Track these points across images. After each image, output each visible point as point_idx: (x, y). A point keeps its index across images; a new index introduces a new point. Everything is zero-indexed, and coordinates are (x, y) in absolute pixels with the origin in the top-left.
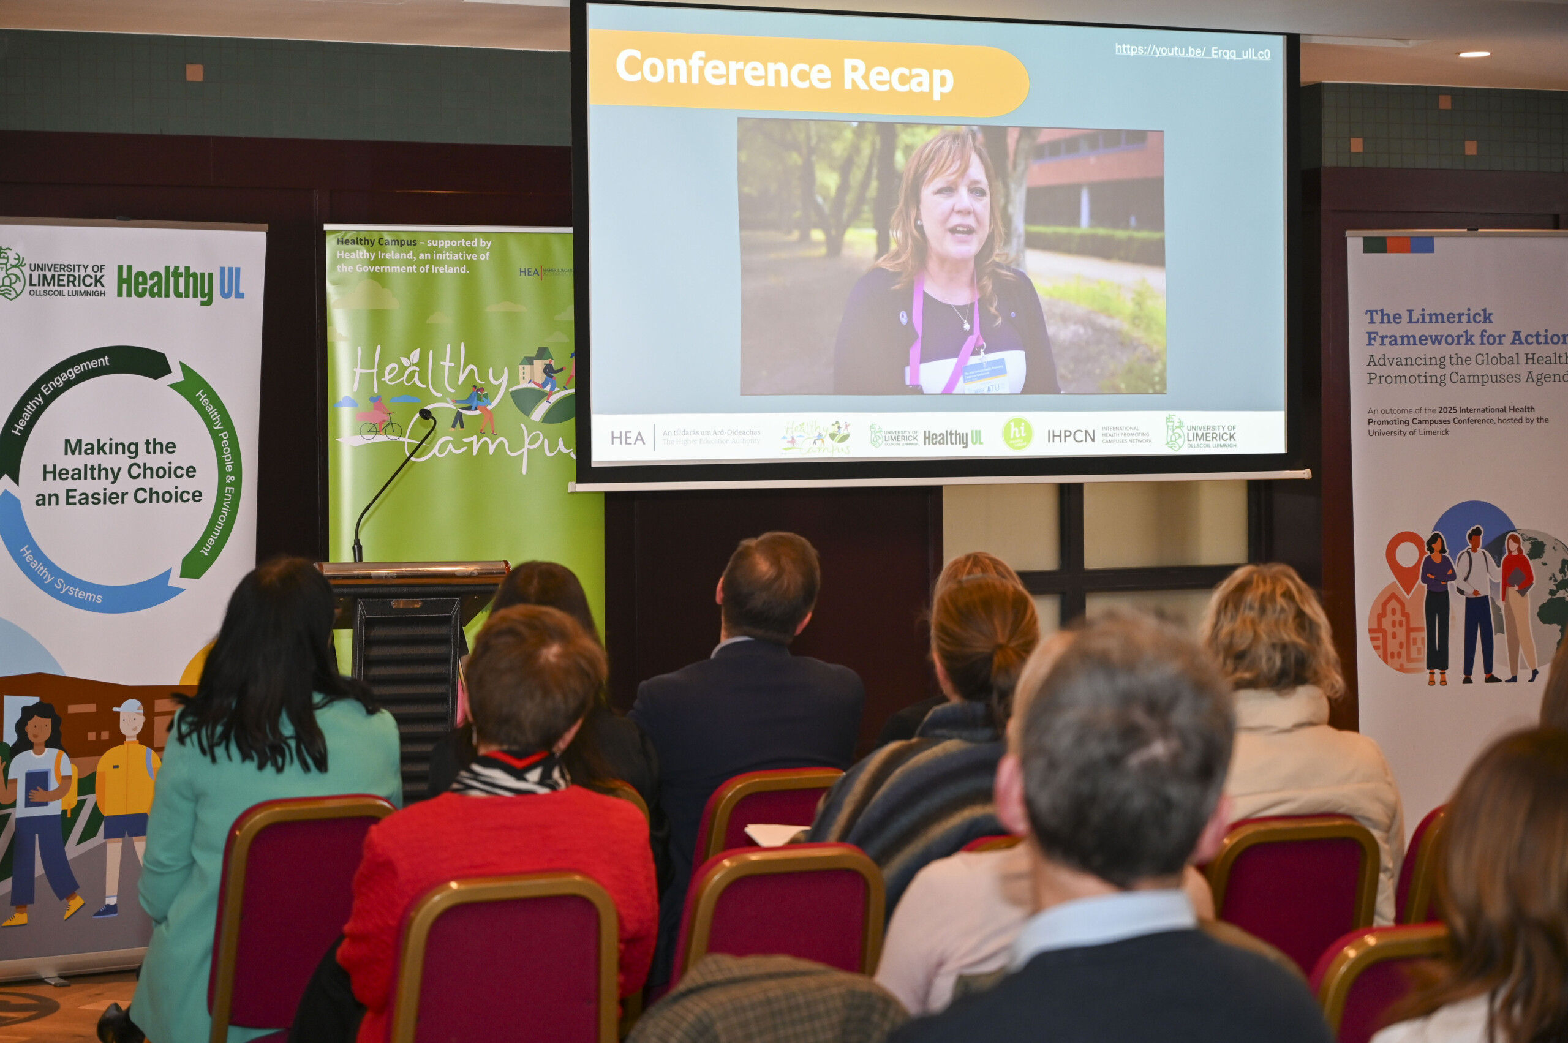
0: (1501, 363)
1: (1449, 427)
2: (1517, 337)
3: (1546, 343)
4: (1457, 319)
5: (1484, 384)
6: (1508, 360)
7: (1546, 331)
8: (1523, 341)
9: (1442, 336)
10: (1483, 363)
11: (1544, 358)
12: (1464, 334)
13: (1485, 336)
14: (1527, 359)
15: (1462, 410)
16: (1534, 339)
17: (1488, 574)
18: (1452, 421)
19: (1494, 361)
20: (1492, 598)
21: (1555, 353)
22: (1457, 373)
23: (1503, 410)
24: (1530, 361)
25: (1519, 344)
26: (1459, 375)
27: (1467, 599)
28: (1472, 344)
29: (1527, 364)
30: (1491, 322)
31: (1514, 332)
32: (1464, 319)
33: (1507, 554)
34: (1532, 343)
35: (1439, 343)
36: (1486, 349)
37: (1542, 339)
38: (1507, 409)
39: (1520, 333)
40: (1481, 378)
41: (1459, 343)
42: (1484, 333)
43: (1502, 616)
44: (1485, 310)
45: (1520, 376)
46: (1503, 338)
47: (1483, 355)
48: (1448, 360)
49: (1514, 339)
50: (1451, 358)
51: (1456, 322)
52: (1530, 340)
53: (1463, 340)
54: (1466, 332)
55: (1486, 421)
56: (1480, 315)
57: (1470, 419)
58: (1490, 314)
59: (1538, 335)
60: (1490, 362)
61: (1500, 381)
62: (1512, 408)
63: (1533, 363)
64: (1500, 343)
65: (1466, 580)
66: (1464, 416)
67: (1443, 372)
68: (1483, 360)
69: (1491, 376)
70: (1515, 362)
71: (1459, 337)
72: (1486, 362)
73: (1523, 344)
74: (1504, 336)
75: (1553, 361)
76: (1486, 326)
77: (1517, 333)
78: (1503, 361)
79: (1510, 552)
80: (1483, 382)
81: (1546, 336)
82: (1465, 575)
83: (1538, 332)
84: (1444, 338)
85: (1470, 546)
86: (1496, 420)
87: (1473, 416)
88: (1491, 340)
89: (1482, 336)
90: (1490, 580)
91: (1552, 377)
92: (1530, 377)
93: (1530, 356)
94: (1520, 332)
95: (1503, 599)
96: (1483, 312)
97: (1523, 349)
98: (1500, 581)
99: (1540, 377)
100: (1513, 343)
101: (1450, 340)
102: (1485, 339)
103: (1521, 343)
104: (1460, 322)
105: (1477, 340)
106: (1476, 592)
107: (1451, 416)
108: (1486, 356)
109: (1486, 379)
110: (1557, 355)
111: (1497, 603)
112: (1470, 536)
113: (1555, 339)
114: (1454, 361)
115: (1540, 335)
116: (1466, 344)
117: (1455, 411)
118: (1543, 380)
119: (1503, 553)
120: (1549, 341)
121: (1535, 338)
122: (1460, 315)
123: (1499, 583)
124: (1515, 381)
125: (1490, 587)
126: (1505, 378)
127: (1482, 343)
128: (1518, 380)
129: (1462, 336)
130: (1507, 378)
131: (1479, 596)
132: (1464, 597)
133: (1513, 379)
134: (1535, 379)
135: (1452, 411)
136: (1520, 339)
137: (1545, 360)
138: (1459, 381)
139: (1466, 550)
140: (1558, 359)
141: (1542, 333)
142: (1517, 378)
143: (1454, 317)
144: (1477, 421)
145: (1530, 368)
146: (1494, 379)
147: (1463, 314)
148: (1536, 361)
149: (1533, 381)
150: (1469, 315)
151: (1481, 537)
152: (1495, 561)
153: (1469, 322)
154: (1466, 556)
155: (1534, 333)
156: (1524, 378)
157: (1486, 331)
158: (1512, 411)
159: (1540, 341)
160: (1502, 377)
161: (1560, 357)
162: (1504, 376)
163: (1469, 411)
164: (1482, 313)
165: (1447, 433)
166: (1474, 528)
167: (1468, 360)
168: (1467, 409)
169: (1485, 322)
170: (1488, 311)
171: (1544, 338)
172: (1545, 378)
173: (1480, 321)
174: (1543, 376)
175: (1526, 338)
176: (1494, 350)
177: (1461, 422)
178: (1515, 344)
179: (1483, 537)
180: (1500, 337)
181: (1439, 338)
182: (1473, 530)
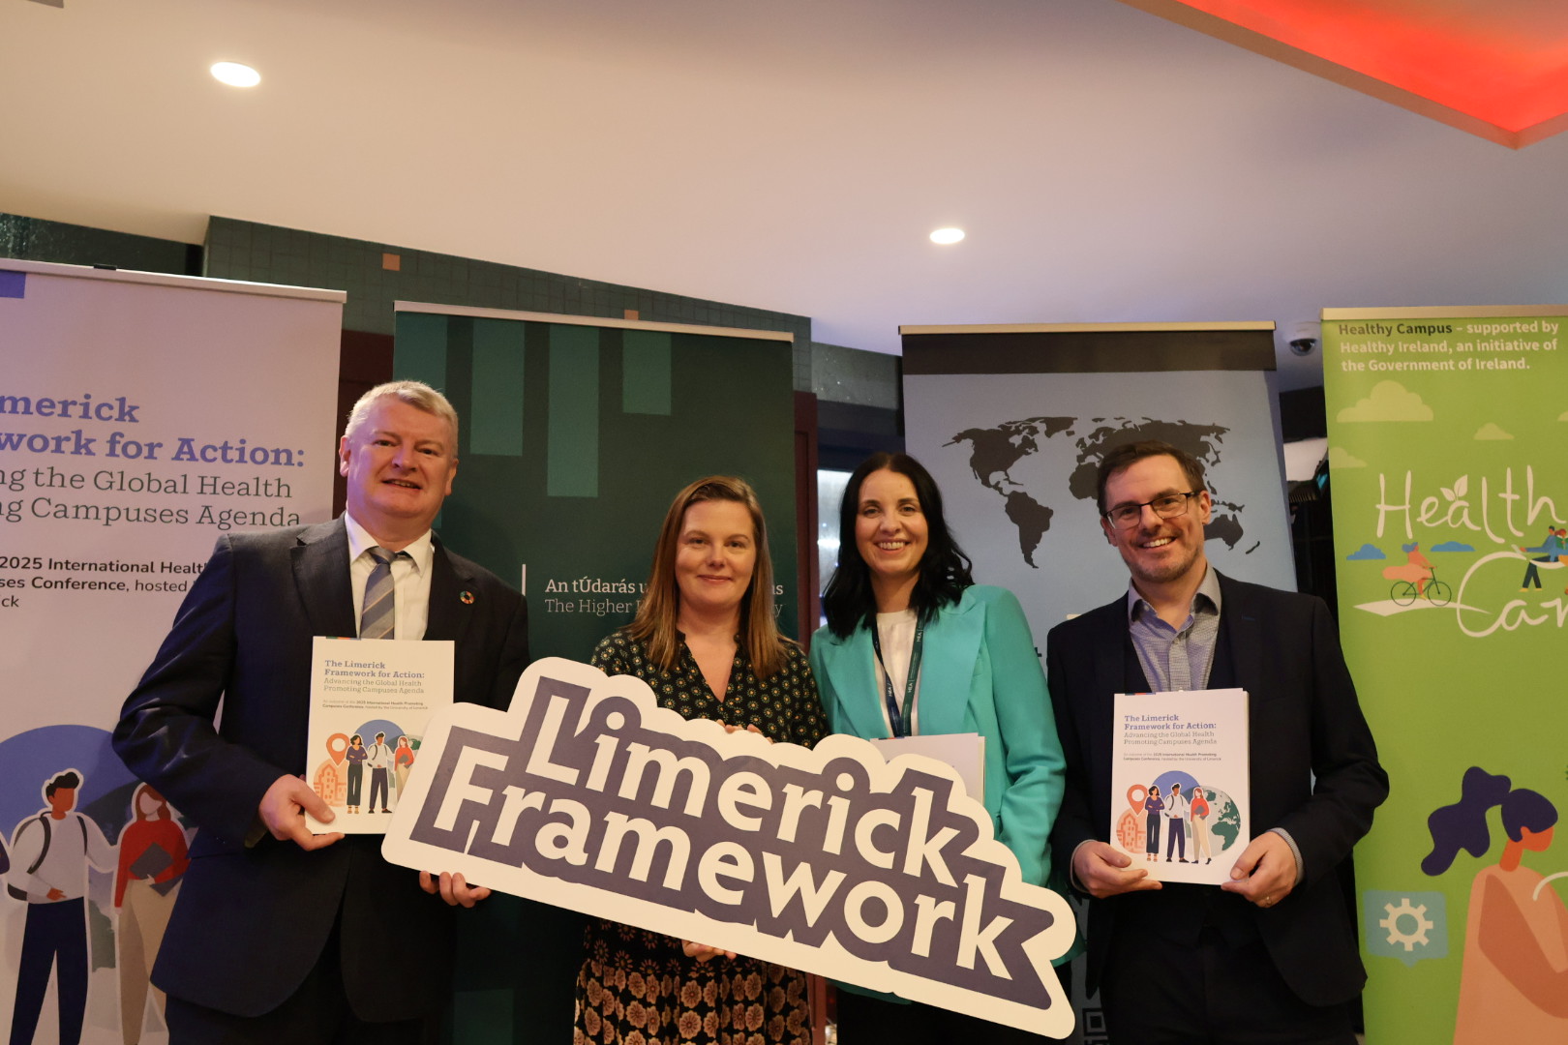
0: (149, 489)
1: (22, 594)
2: (186, 449)
3: (241, 460)
4: (59, 409)
5: (110, 522)
6: (164, 485)
7: (243, 441)
8: (198, 455)
9: (21, 437)
10: (111, 486)
11: (236, 485)
12: (73, 437)
13: (119, 442)
14: (203, 485)
15: (52, 565)
16: (219, 454)
17: (86, 858)
18: (28, 583)
19: (136, 485)
20: (91, 903)
21: (258, 479)
22: (49, 501)
23: (149, 568)
24: (208, 489)
25: (188, 460)
26: (54, 503)
27: (31, 906)
28: (89, 452)
29: (202, 492)
30: (133, 420)
31: (180, 439)
32: (76, 411)
33: (134, 820)
34: (215, 459)
35: (15, 447)
36: (120, 463)
37: (233, 454)
38: (157, 567)
39: (192, 443)
40: (103, 514)
41: (58, 449)
42: (118, 438)
43: (112, 936)
44: (122, 401)
45: (186, 512)
46: (156, 450)
47: (111, 474)
48: (29, 478)
49: (180, 451)
50: (37, 473)
51: (55, 416)
52: (210, 454)
53: (68, 446)
54: (78, 433)
55: (108, 586)
56: (111, 407)
57: (72, 581)
58: (133, 408)
59: (225, 448)
60: (126, 486)
61: (145, 519)
62: (167, 564)
63: (214, 493)
64: (151, 456)
65: (31, 871)
66: (61, 575)
67: (16, 496)
68: (111, 483)
69: (128, 509)
70: (180, 488)
71: (59, 440)
72: (116, 485)
73: (197, 460)
74: (160, 445)
75: (252, 490)
76: (124, 427)
77: (186, 442)
78: (154, 486)
79: (141, 815)
80: (108, 518)
81: (242, 451)
82: (31, 861)
83: (226, 443)
84: (25, 441)
85: (50, 807)
86: (130, 585)
87: (77, 576)
88: (132, 450)
89: (113, 442)
90: (90, 868)
91: (250, 517)
92: (207, 514)
93: (209, 481)
94: (193, 440)
95: (119, 903)
96: (118, 402)
97: (196, 469)
98: (115, 869)
99: (225, 516)
100: (177, 458)
101: (38, 443)
102: (118, 449)
103: (193, 458)
104: (65, 413)
105: (101, 447)
106: (54, 893)
107: (28, 575)
108: (117, 478)
109: (113, 514)
110: (262, 482)
111: (103, 912)
112: (51, 791)
113: (259, 456)
114: (44, 479)
115: (231, 448)
116: (77, 451)
117: (37, 565)
118: (231, 521)
119: (125, 819)
120: (247, 457)
121: (220, 452)
122: (65, 404)
123: (111, 874)
124: (177, 521)
125: (90, 882)
126: (157, 515)
127: (112, 453)
128: (183, 520)
129: (68, 439)
130: (161, 515)
131: (61, 900)
132: (24, 904)
133: (174, 518)
134: (217, 519)
135: (31, 564)
136: (191, 452)
137: (237, 488)
138: (52, 514)
139: (38, 815)
140: (262, 489)
141: (235, 443)
142: (182, 516)
143: (53, 405)
144: (86, 586)
145: (207, 499)
146: (133, 515)
147: (74, 403)
148: (219, 489)
149: (212, 522)
150: (86, 406)
151: (76, 791)
152: (105, 834)
153: (86, 415)
154: (39, 826)
155: (219, 444)
156: (195, 514)
157: (122, 435)
158: (166, 570)
159: (229, 458)
160: (150, 512)
161: (266, 485)
162: (155, 511)
163: (70, 566)
164: (116, 405)
165: (13, 603)
166: (63, 773)
167: (76, 481)
168: (67, 563)
169: (121, 418)
170: (128, 403)
171: (238, 452)
172: (235, 517)
173: (111, 417)
174: (233, 514)
175: (203, 452)
176: (137, 468)
177: (49, 585)
178: (182, 459)
179: (80, 792)
180: (151, 447)
181: (15, 439)
182: (59, 778)
